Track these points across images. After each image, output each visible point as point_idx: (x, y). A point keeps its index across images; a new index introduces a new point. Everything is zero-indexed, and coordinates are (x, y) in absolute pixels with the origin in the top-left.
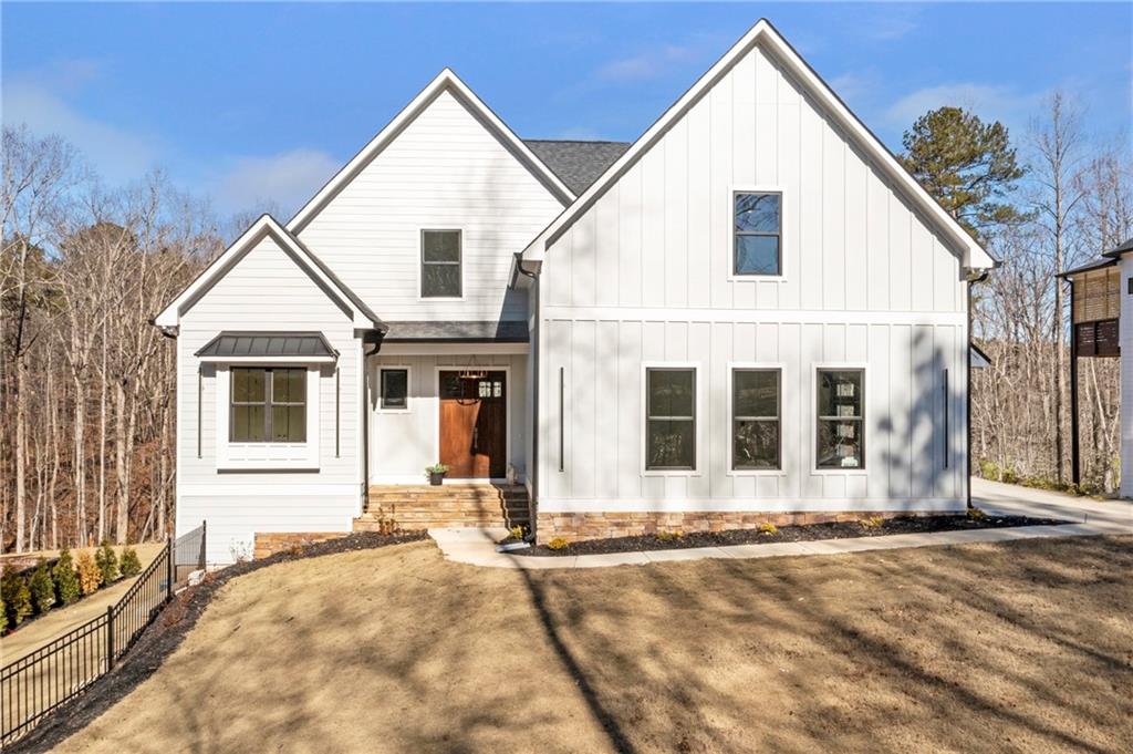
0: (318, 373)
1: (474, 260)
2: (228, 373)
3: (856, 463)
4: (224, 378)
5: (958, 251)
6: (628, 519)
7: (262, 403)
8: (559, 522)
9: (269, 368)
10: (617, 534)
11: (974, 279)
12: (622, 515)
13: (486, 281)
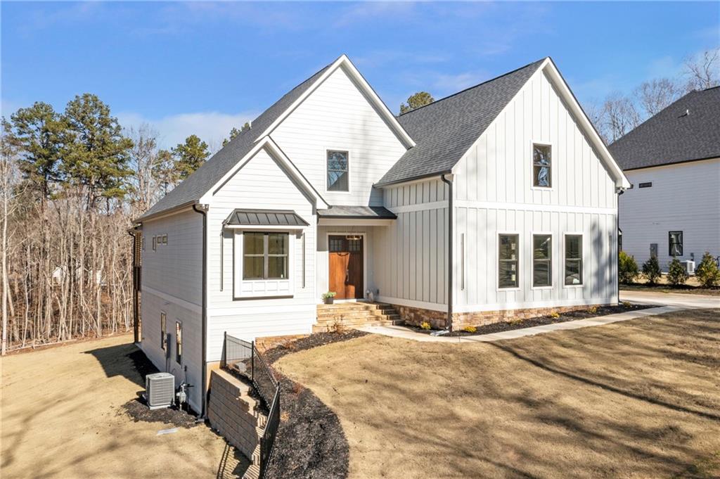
0: (295, 236)
1: (356, 170)
2: (242, 236)
3: (578, 281)
4: (239, 239)
5: (615, 179)
6: (491, 315)
7: (262, 255)
8: (462, 318)
9: (266, 233)
10: (488, 323)
11: (620, 192)
12: (489, 313)
13: (362, 182)
